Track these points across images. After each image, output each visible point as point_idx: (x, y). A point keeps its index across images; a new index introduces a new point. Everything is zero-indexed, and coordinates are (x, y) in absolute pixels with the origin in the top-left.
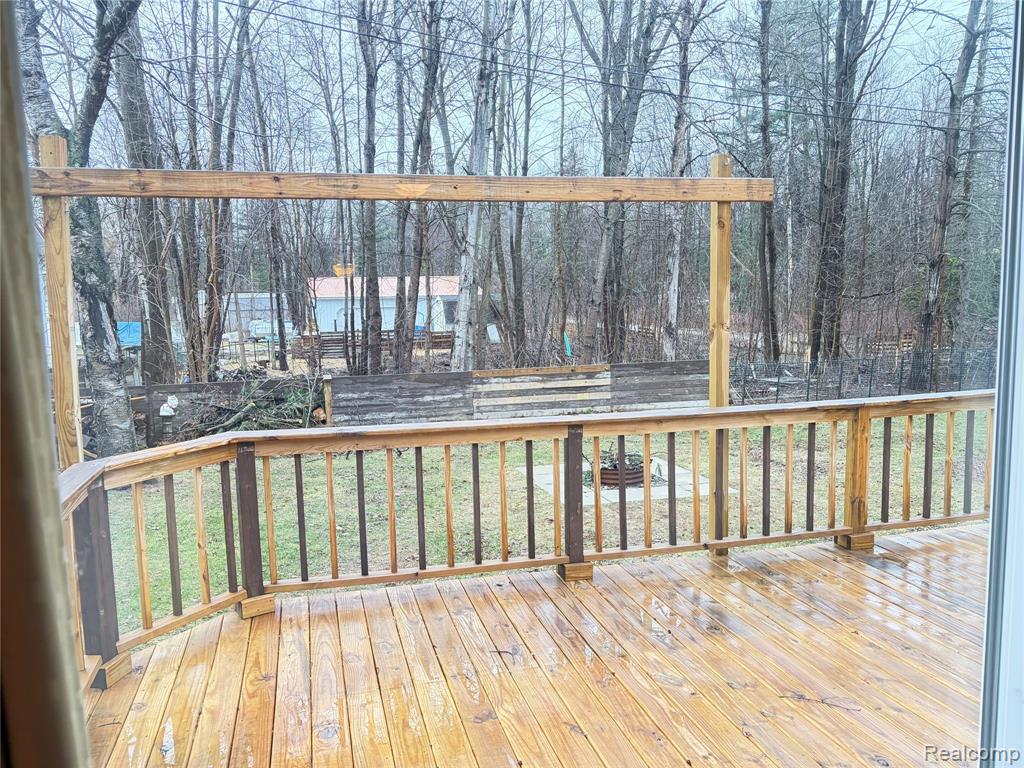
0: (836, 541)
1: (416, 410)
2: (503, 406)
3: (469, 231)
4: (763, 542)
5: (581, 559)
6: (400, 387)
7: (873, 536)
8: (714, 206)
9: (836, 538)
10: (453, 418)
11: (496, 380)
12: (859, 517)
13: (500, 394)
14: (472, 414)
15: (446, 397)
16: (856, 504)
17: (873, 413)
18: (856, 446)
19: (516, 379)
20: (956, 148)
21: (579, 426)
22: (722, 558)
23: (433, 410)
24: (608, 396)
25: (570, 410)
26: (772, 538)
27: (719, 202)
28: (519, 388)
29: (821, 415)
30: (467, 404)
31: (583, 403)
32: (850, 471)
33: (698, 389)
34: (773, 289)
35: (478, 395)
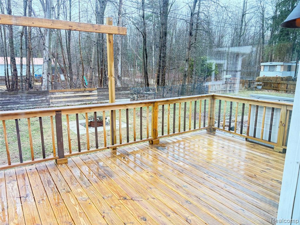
0: (149, 142)
1: (28, 104)
2: (61, 102)
3: (46, 42)
4: (128, 144)
5: (64, 157)
6: (21, 96)
7: (159, 140)
8: (107, 35)
9: (149, 141)
10: (43, 106)
11: (58, 93)
12: (155, 135)
13: (60, 98)
14: (50, 105)
15: (40, 99)
16: (154, 131)
17: (159, 104)
18: (154, 114)
19: (65, 93)
20: (192, 28)
21: (60, 111)
22: (114, 151)
23: (35, 104)
24: (97, 98)
25: (84, 103)
26: (130, 143)
27: (109, 34)
28: (66, 96)
29: (144, 105)
30: (48, 101)
31: (88, 100)
32: (153, 121)
33: (124, 96)
34: (147, 66)
35: (52, 98)
